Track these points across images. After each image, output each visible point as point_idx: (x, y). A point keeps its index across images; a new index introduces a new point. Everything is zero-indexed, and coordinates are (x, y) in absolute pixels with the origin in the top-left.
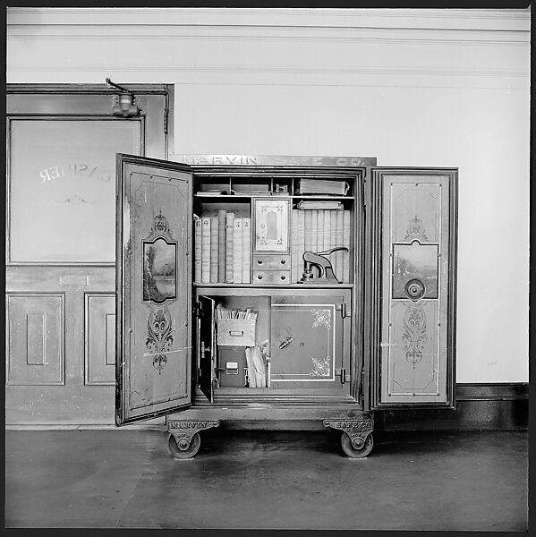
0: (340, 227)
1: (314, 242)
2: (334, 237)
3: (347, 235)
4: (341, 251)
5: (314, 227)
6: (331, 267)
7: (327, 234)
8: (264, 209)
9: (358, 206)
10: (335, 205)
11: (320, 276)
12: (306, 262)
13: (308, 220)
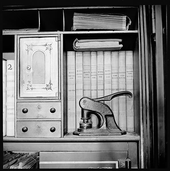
0: (122, 70)
1: (94, 87)
2: (115, 80)
3: (130, 78)
4: (124, 97)
5: (94, 70)
6: (112, 116)
7: (107, 78)
8: (30, 48)
9: (143, 42)
10: (115, 43)
11: (99, 126)
12: (83, 110)
13: (87, 63)
